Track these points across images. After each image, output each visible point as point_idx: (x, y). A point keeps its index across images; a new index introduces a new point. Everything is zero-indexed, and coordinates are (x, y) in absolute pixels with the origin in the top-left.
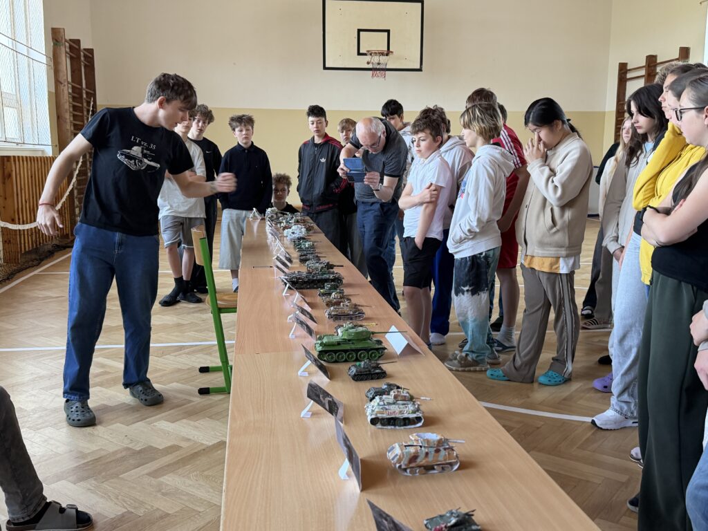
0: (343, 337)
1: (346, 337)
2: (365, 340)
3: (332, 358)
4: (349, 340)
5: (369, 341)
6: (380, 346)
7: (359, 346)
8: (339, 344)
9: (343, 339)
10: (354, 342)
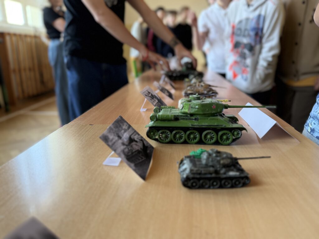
0: (183, 111)
1: (186, 111)
2: (213, 115)
3: (167, 137)
4: (192, 115)
5: (219, 117)
6: (235, 126)
7: (205, 123)
8: (176, 118)
9: (184, 113)
10: (198, 117)
